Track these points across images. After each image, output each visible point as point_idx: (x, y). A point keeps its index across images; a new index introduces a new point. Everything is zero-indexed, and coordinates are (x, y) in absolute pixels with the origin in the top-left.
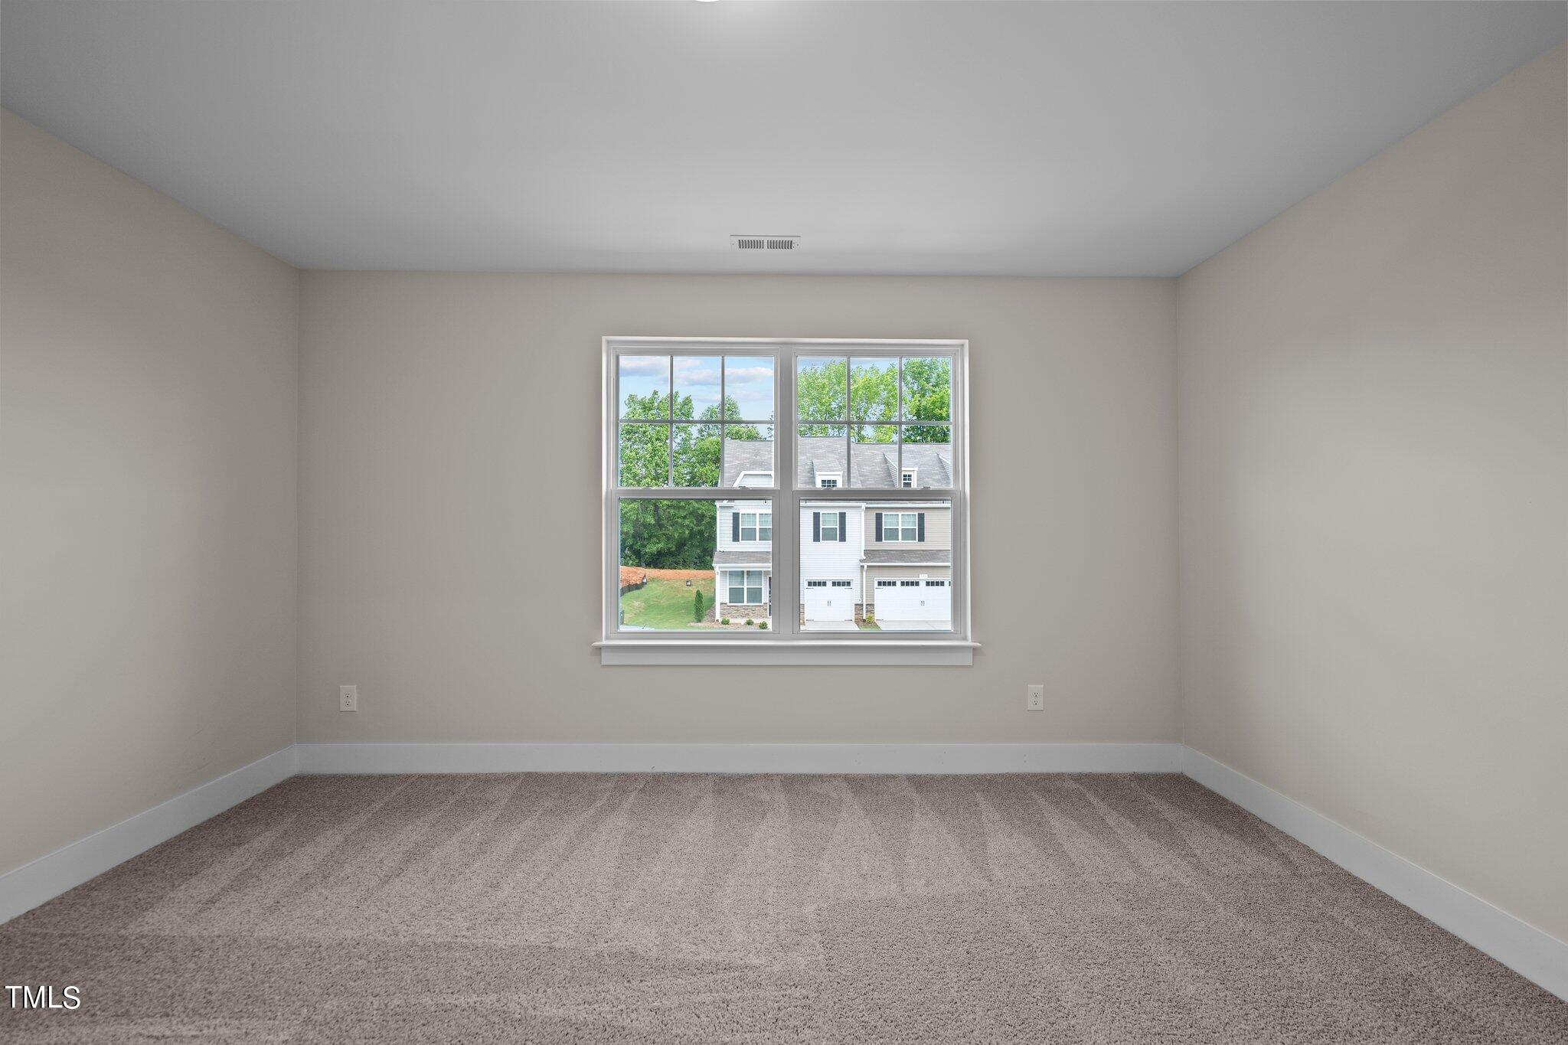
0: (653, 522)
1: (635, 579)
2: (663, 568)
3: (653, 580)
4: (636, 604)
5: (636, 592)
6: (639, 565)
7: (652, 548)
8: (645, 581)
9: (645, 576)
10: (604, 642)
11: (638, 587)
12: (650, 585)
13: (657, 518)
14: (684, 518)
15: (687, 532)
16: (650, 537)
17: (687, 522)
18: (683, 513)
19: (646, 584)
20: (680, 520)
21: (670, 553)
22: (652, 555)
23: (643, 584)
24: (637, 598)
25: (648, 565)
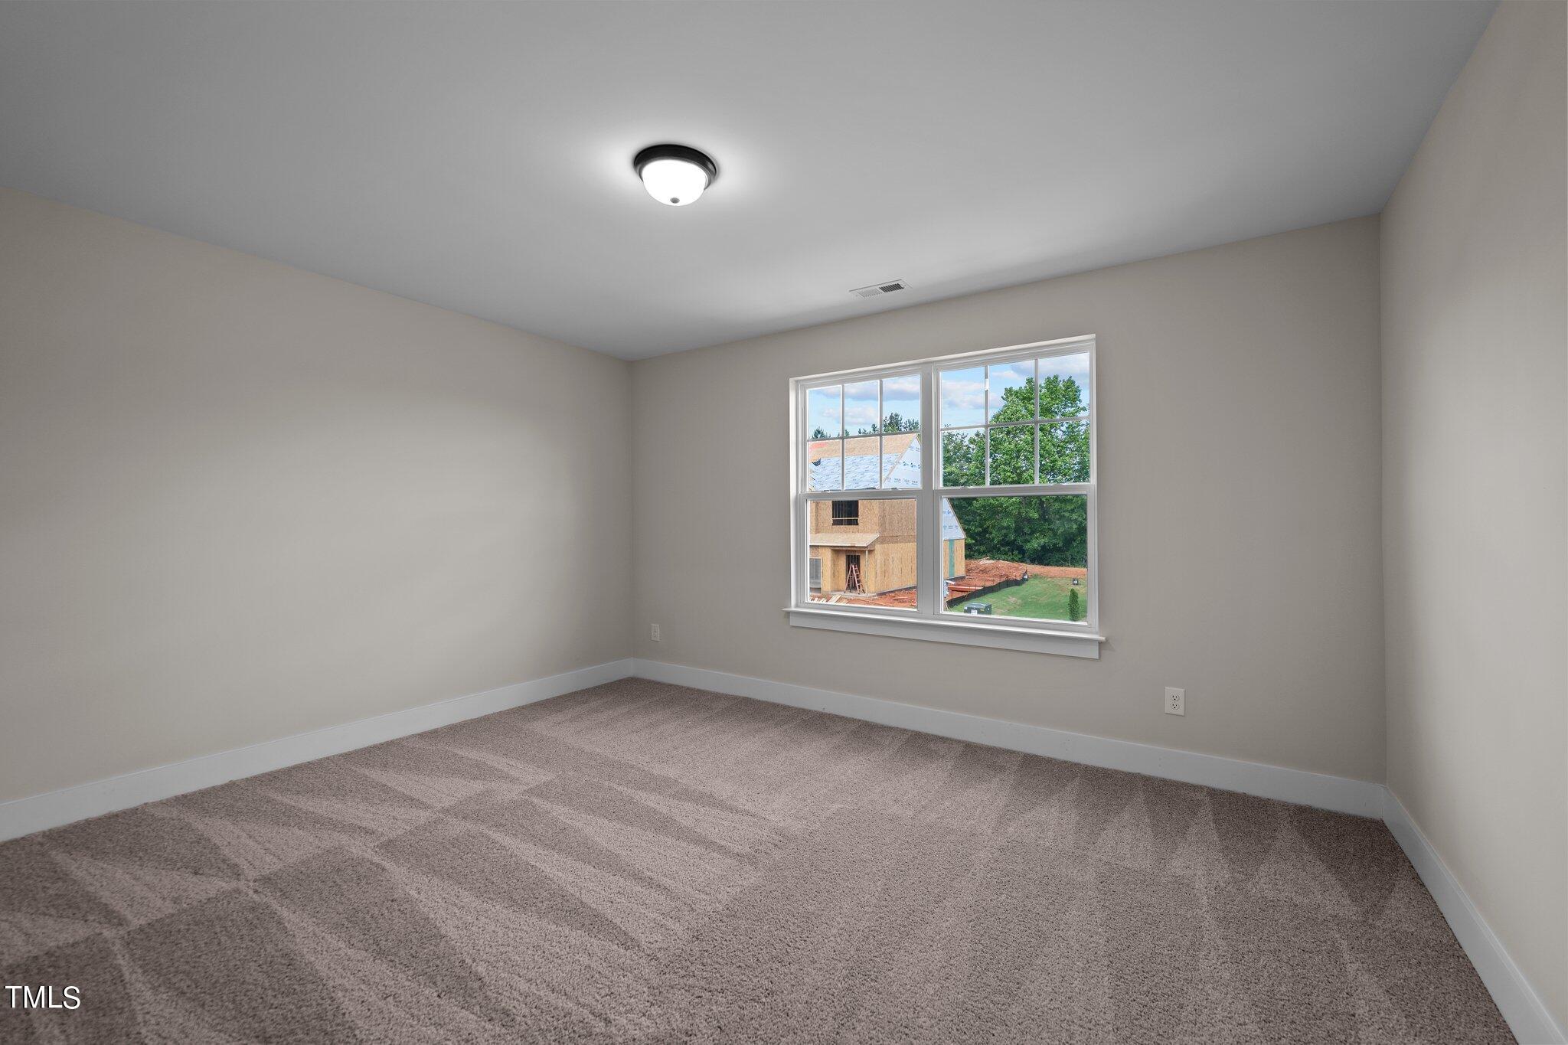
0: (1036, 516)
1: (1016, 575)
2: (1048, 565)
3: (1035, 576)
4: (1013, 600)
5: (1015, 588)
6: (1022, 561)
7: (1035, 543)
8: (1026, 577)
9: (1026, 573)
10: (793, 609)
11: (1017, 583)
12: (1032, 582)
13: (1041, 512)
14: (1073, 511)
15: (1075, 526)
16: (1033, 533)
17: (1075, 516)
18: (1070, 507)
19: (1027, 580)
20: (1067, 514)
21: (1056, 549)
22: (1035, 551)
23: (1023, 581)
24: (1013, 595)
25: (1033, 561)
